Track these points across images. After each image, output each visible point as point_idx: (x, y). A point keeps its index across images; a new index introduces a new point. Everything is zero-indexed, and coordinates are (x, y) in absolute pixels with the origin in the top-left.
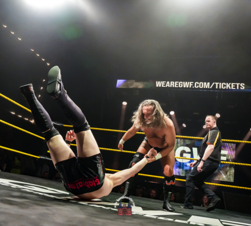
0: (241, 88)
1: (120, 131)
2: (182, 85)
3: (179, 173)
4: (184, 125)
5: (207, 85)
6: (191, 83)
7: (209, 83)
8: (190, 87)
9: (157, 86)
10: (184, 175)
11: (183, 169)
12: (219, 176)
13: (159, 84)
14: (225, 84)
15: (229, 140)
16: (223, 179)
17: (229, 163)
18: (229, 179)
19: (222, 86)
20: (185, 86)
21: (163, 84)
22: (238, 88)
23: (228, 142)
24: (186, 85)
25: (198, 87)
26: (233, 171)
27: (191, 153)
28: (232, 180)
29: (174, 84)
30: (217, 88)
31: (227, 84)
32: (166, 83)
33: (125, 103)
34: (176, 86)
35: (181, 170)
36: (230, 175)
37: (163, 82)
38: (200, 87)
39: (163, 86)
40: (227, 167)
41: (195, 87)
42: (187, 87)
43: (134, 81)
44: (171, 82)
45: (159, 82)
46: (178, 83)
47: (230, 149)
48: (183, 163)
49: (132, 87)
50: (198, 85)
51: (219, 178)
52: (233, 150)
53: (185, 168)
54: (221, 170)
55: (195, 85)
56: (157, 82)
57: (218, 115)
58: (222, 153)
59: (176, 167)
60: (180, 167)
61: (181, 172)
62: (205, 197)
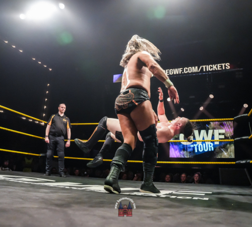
3: (183, 155)
4: (182, 110)
5: (195, 69)
6: (180, 69)
7: (196, 67)
8: (180, 73)
10: (188, 157)
11: (187, 151)
12: (220, 154)
15: (227, 119)
16: (224, 156)
17: (227, 140)
18: (230, 155)
20: (175, 73)
22: (224, 68)
23: (226, 121)
24: (177, 71)
25: (187, 72)
26: (232, 147)
28: (233, 156)
30: (204, 70)
35: (185, 152)
36: (230, 152)
38: (189, 72)
40: (227, 144)
41: (185, 72)
42: (177, 73)
47: (228, 127)
48: (187, 145)
50: (188, 70)
51: (221, 156)
52: (231, 127)
53: (189, 150)
54: (222, 148)
55: (185, 70)
57: (211, 96)
58: (220, 132)
59: (180, 150)
60: (184, 150)
61: (186, 155)
62: (197, 175)
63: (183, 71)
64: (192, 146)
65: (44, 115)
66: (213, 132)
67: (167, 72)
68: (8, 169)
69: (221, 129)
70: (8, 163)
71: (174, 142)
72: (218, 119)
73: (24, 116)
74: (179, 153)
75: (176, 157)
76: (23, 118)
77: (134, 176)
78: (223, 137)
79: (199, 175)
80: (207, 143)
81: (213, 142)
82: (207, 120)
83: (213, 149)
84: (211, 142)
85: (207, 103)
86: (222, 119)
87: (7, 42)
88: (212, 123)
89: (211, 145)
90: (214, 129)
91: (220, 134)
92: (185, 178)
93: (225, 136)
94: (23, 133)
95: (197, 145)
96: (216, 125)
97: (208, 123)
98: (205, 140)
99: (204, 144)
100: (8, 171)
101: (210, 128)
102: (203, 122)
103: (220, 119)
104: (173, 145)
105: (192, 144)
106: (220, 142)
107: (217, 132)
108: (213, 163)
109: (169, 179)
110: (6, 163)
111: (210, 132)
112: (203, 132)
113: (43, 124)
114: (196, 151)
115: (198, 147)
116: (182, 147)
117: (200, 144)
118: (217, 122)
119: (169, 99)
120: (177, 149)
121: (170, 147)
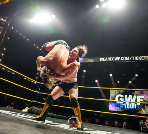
0: (147, 59)
1: (82, 87)
3: (117, 110)
4: (118, 82)
5: (128, 58)
7: (129, 57)
8: (119, 60)
9: (101, 60)
10: (120, 111)
12: (140, 111)
13: (102, 59)
14: (138, 57)
15: (145, 90)
16: (143, 112)
17: (145, 103)
18: (147, 112)
19: (136, 58)
20: (115, 60)
21: (104, 59)
22: (145, 59)
23: (145, 91)
24: (117, 59)
25: (123, 59)
27: (124, 98)
30: (133, 59)
31: (139, 57)
32: (105, 59)
33: (85, 71)
34: (111, 60)
35: (119, 108)
36: (147, 110)
38: (124, 60)
39: (104, 60)
40: (145, 106)
41: (121, 60)
42: (117, 60)
43: (88, 58)
44: (108, 58)
46: (112, 58)
47: (146, 95)
48: (119, 104)
49: (87, 62)
50: (123, 58)
51: (141, 112)
53: (121, 107)
54: (141, 107)
56: (100, 58)
57: (137, 75)
58: (141, 97)
59: (116, 106)
60: (118, 106)
61: (119, 109)
62: (125, 123)
63: (120, 59)
64: (123, 104)
65: (37, 78)
66: (137, 97)
68: (13, 107)
69: (141, 95)
70: (13, 104)
71: (112, 101)
72: (140, 90)
73: (26, 77)
74: (114, 108)
75: (112, 110)
76: (25, 78)
77: (86, 120)
78: (142, 100)
79: (126, 123)
80: (132, 104)
81: (136, 103)
82: (133, 89)
83: (136, 108)
84: (135, 103)
85: (133, 79)
86: (143, 90)
87: (21, 34)
88: (136, 91)
89: (135, 105)
90: (137, 95)
91: (141, 99)
92: (117, 124)
93: (144, 100)
94: (24, 87)
95: (126, 104)
96: (138, 93)
97: (134, 91)
98: (131, 102)
99: (130, 104)
100: (12, 109)
101: (134, 94)
102: (131, 90)
103: (141, 90)
104: (111, 103)
105: (123, 103)
106: (141, 104)
107: (139, 97)
108: (135, 116)
109: (108, 124)
110: (12, 104)
111: (135, 97)
112: (130, 96)
113: (36, 83)
114: (125, 108)
115: (126, 106)
116: (117, 105)
117: (128, 104)
118: (139, 91)
119: (111, 75)
120: (113, 106)
121: (110, 104)
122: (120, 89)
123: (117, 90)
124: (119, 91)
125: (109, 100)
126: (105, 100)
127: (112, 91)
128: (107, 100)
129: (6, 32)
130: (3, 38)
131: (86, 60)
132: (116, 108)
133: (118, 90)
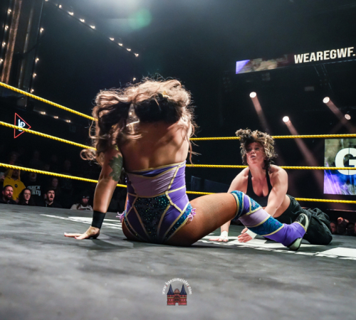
2: (335, 55)
3: (347, 191)
4: (348, 117)
6: (349, 49)
8: (349, 55)
9: (296, 62)
11: (353, 183)
13: (298, 59)
20: (340, 56)
21: (305, 58)
24: (342, 53)
29: (323, 56)
32: (309, 56)
33: (253, 95)
34: (325, 58)
35: (350, 186)
37: (305, 55)
39: (305, 61)
42: (344, 56)
43: (260, 60)
44: (318, 53)
45: (299, 56)
46: (329, 53)
48: (352, 176)
49: (258, 69)
56: (295, 56)
59: (342, 182)
60: (348, 182)
61: (351, 190)
67: (325, 55)
74: (339, 188)
75: (334, 193)
87: (72, 14)
104: (329, 175)
116: (344, 178)
119: (326, 100)
120: (335, 182)
121: (325, 177)
122: (351, 135)
123: (342, 140)
124: (351, 143)
125: (322, 168)
126: (313, 168)
127: (329, 142)
128: (319, 168)
129: (32, 12)
130: (29, 30)
131: (255, 65)
132: (342, 188)
133: (347, 140)
